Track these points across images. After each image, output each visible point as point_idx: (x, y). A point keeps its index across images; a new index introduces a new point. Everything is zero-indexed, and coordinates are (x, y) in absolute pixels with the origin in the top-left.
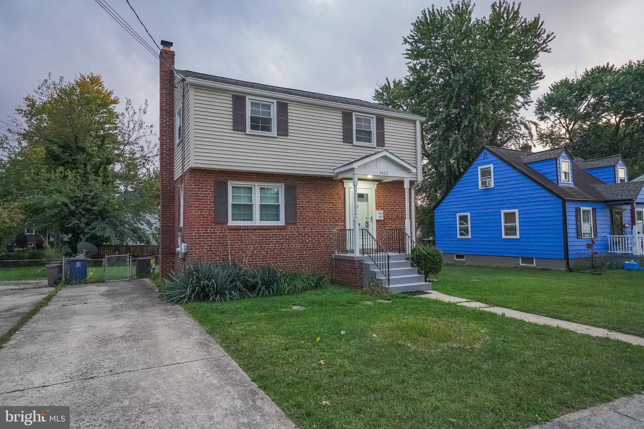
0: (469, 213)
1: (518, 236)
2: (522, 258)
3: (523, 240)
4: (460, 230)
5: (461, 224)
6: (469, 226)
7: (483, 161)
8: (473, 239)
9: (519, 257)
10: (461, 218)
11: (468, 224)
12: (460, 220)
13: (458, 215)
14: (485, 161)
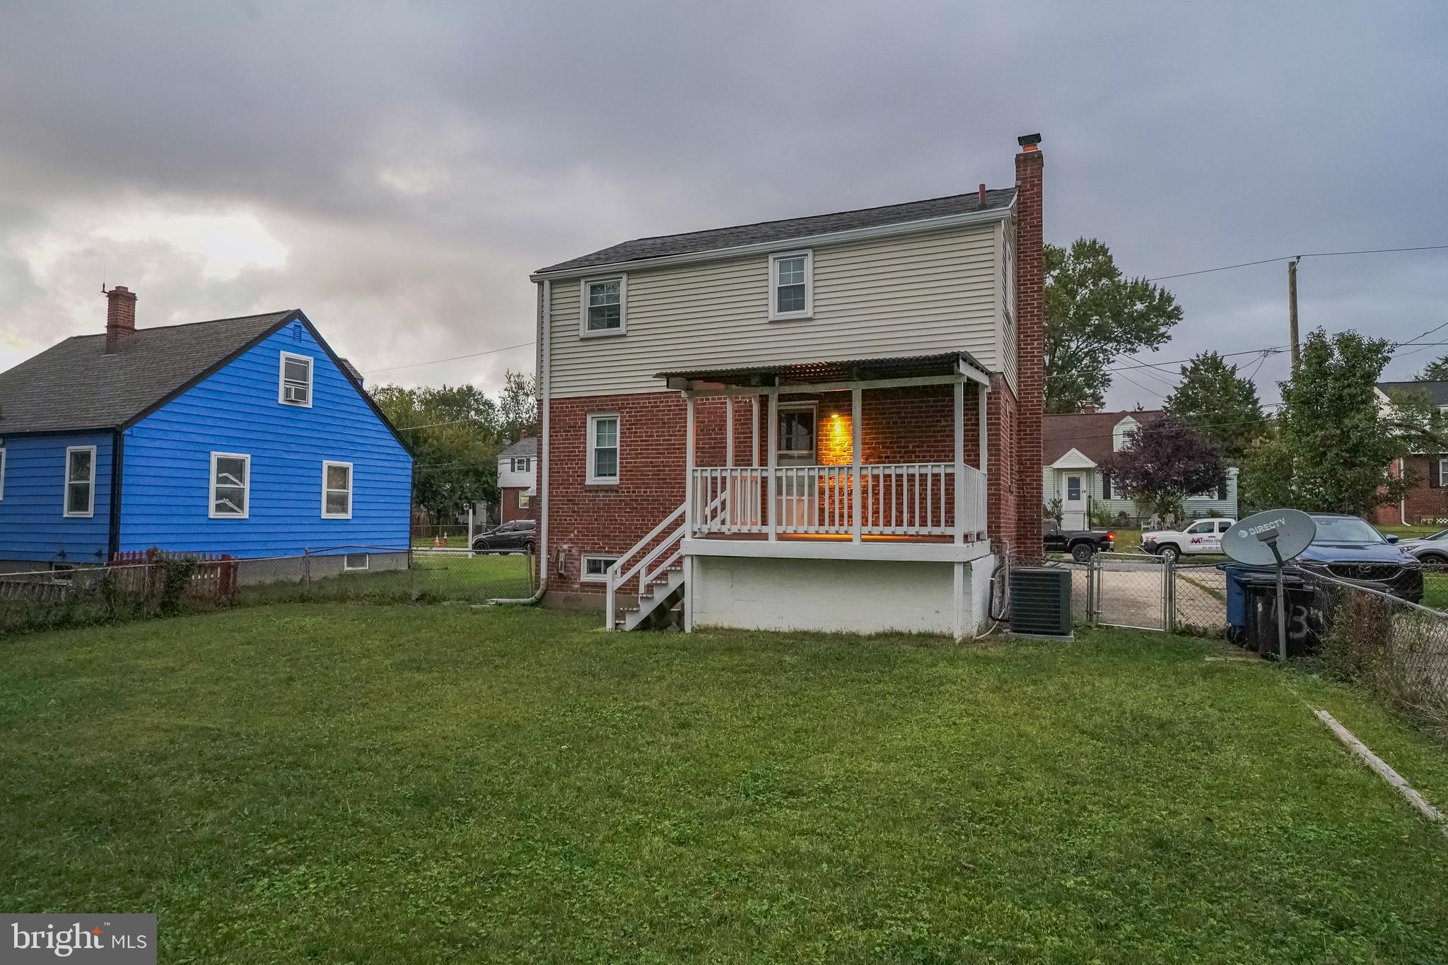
0: (249, 456)
1: (349, 516)
2: (349, 556)
3: (356, 521)
4: (220, 495)
5: (219, 480)
6: (247, 486)
7: (289, 341)
8: (254, 521)
9: (343, 555)
10: (224, 465)
11: (241, 479)
12: (219, 471)
13: (215, 456)
14: (295, 343)
